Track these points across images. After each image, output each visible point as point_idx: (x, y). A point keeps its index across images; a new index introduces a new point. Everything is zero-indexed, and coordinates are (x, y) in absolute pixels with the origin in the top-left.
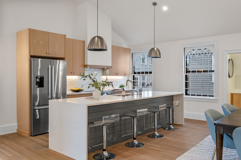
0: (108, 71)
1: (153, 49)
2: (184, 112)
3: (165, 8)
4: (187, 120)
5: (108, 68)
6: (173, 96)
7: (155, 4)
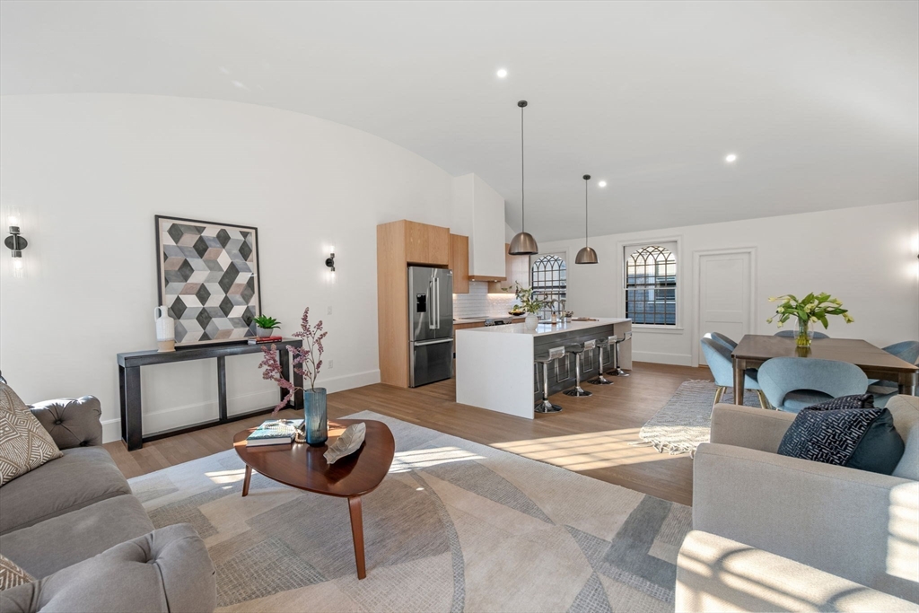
0: (499, 286)
1: (585, 249)
2: (633, 351)
3: (602, 184)
4: (636, 364)
5: (500, 280)
6: (612, 325)
7: (587, 177)
